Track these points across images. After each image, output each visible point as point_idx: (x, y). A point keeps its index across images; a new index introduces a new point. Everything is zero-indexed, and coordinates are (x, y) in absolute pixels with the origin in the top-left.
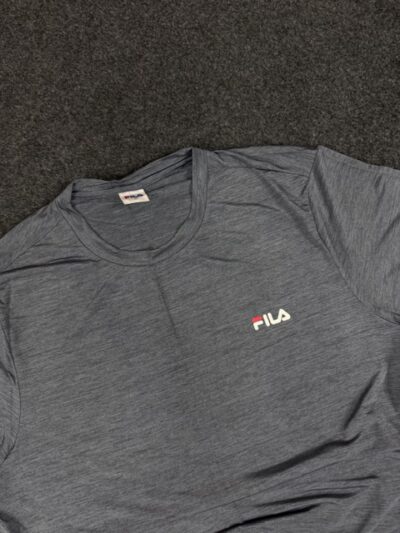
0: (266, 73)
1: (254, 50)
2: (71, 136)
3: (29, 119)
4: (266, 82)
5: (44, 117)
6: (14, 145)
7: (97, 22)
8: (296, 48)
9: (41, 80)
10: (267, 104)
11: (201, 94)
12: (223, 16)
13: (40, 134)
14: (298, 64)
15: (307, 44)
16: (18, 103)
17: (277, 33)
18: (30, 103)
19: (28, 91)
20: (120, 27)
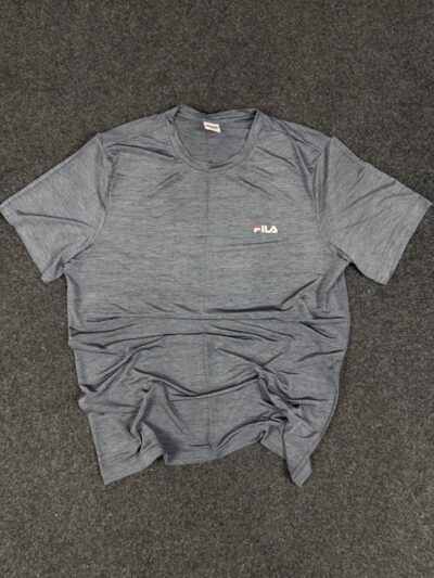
0: (319, 82)
1: (318, 65)
2: (188, 79)
3: (165, 58)
4: (317, 87)
5: (175, 60)
6: (151, 71)
7: (228, 12)
8: (344, 72)
9: (181, 38)
10: (312, 101)
11: (275, 80)
12: (307, 36)
13: (169, 71)
14: (342, 83)
15: (352, 72)
16: (161, 46)
17: (337, 58)
18: (169, 49)
19: (170, 42)
20: (241, 20)
